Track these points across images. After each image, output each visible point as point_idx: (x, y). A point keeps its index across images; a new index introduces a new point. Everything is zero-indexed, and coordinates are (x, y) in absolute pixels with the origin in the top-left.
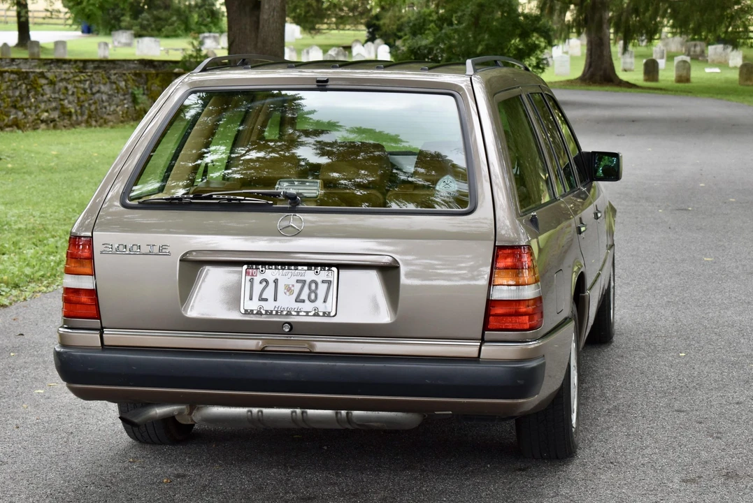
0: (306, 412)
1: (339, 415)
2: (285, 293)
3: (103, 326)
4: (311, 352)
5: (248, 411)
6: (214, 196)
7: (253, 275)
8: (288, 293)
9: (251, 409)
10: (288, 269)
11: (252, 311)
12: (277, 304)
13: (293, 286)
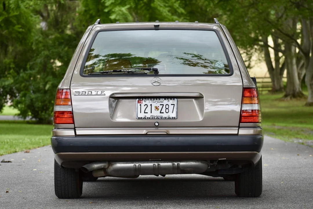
0: (160, 164)
1: (174, 165)
2: (155, 110)
3: (75, 126)
4: (167, 134)
5: (134, 165)
6: (122, 71)
7: (141, 103)
8: (156, 110)
9: (135, 164)
10: (156, 100)
11: (141, 118)
12: (152, 114)
13: (158, 107)
